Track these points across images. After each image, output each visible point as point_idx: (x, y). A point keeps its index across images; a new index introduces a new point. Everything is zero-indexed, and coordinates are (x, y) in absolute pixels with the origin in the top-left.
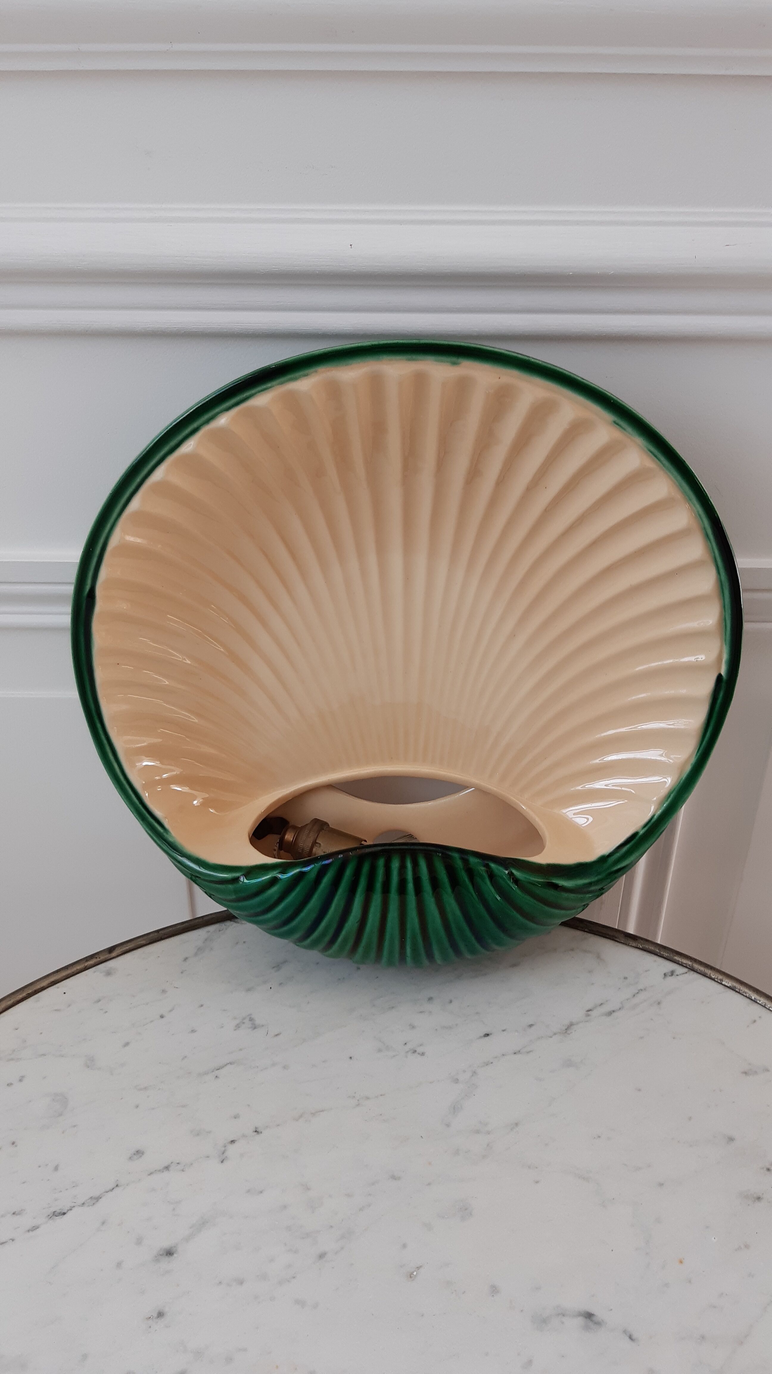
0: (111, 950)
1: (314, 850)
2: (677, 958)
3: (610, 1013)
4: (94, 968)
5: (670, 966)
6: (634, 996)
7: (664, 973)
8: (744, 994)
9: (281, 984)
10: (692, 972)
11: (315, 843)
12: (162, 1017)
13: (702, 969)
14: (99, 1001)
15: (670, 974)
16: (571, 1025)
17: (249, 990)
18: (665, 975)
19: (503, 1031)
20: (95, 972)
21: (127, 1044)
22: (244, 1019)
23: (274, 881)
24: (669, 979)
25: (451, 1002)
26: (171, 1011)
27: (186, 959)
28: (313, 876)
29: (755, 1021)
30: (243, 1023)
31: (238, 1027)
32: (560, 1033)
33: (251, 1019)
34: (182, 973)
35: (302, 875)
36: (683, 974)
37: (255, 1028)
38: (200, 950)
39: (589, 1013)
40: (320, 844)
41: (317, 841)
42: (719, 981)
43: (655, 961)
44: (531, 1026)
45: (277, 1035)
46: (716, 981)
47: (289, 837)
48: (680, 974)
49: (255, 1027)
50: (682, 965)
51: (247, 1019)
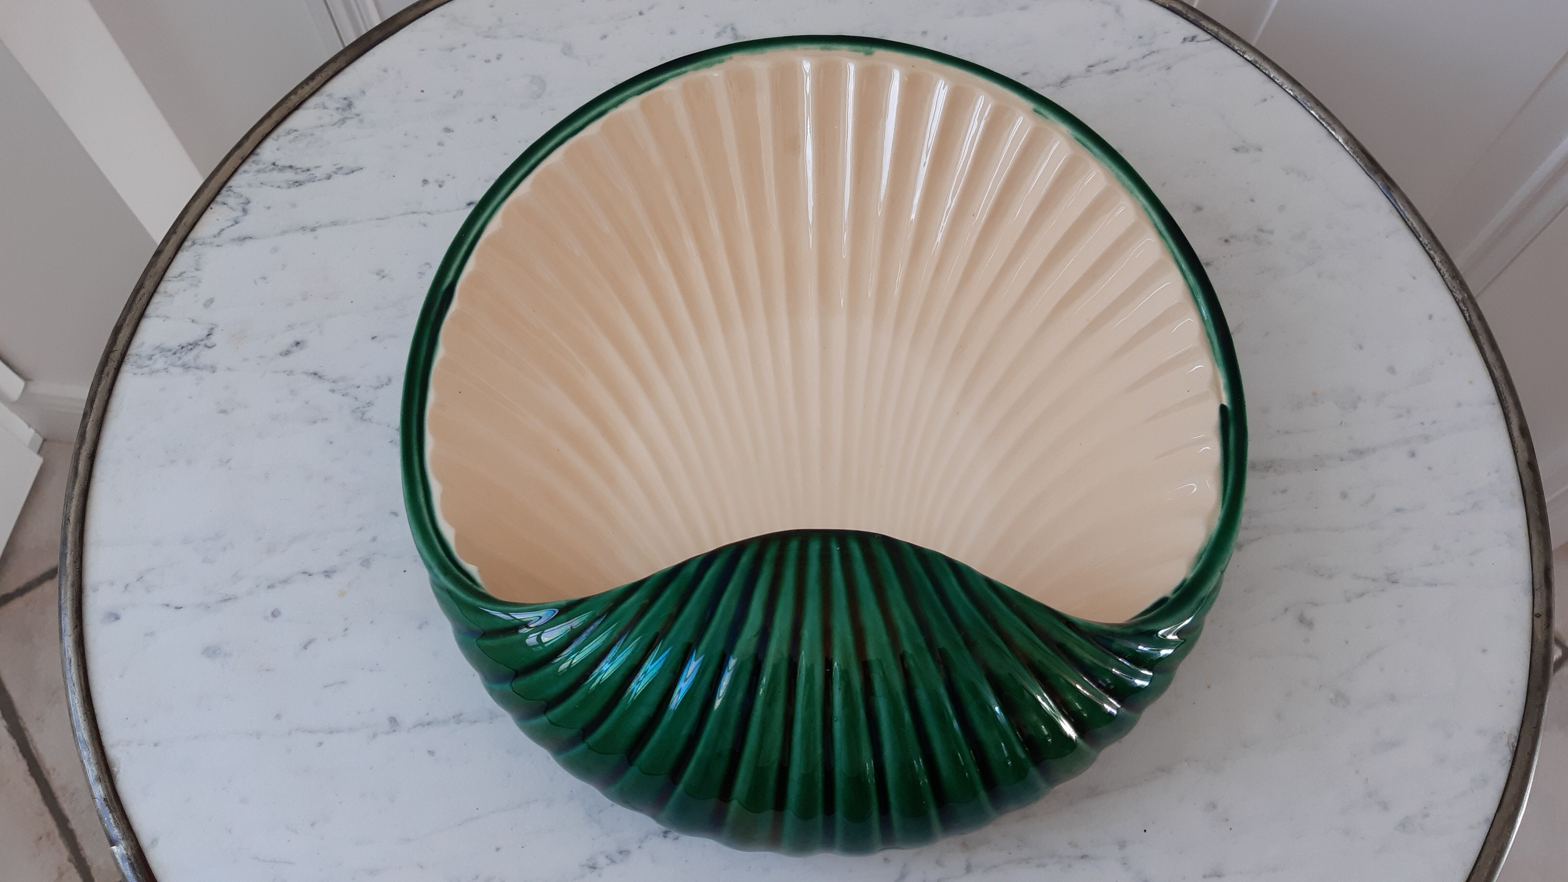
2: (1204, 23)
3: (1113, 72)
5: (1193, 30)
6: (1144, 57)
7: (1185, 37)
10: (1216, 40)
13: (1227, 37)
15: (1190, 39)
16: (1068, 78)
18: (1184, 39)
21: (605, 36)
22: (725, 28)
24: (1188, 45)
26: (650, 9)
29: (1265, 100)
30: (725, 32)
32: (1053, 85)
36: (1205, 41)
39: (1091, 68)
43: (1178, 23)
46: (1238, 53)
48: (1202, 41)
51: (729, 29)
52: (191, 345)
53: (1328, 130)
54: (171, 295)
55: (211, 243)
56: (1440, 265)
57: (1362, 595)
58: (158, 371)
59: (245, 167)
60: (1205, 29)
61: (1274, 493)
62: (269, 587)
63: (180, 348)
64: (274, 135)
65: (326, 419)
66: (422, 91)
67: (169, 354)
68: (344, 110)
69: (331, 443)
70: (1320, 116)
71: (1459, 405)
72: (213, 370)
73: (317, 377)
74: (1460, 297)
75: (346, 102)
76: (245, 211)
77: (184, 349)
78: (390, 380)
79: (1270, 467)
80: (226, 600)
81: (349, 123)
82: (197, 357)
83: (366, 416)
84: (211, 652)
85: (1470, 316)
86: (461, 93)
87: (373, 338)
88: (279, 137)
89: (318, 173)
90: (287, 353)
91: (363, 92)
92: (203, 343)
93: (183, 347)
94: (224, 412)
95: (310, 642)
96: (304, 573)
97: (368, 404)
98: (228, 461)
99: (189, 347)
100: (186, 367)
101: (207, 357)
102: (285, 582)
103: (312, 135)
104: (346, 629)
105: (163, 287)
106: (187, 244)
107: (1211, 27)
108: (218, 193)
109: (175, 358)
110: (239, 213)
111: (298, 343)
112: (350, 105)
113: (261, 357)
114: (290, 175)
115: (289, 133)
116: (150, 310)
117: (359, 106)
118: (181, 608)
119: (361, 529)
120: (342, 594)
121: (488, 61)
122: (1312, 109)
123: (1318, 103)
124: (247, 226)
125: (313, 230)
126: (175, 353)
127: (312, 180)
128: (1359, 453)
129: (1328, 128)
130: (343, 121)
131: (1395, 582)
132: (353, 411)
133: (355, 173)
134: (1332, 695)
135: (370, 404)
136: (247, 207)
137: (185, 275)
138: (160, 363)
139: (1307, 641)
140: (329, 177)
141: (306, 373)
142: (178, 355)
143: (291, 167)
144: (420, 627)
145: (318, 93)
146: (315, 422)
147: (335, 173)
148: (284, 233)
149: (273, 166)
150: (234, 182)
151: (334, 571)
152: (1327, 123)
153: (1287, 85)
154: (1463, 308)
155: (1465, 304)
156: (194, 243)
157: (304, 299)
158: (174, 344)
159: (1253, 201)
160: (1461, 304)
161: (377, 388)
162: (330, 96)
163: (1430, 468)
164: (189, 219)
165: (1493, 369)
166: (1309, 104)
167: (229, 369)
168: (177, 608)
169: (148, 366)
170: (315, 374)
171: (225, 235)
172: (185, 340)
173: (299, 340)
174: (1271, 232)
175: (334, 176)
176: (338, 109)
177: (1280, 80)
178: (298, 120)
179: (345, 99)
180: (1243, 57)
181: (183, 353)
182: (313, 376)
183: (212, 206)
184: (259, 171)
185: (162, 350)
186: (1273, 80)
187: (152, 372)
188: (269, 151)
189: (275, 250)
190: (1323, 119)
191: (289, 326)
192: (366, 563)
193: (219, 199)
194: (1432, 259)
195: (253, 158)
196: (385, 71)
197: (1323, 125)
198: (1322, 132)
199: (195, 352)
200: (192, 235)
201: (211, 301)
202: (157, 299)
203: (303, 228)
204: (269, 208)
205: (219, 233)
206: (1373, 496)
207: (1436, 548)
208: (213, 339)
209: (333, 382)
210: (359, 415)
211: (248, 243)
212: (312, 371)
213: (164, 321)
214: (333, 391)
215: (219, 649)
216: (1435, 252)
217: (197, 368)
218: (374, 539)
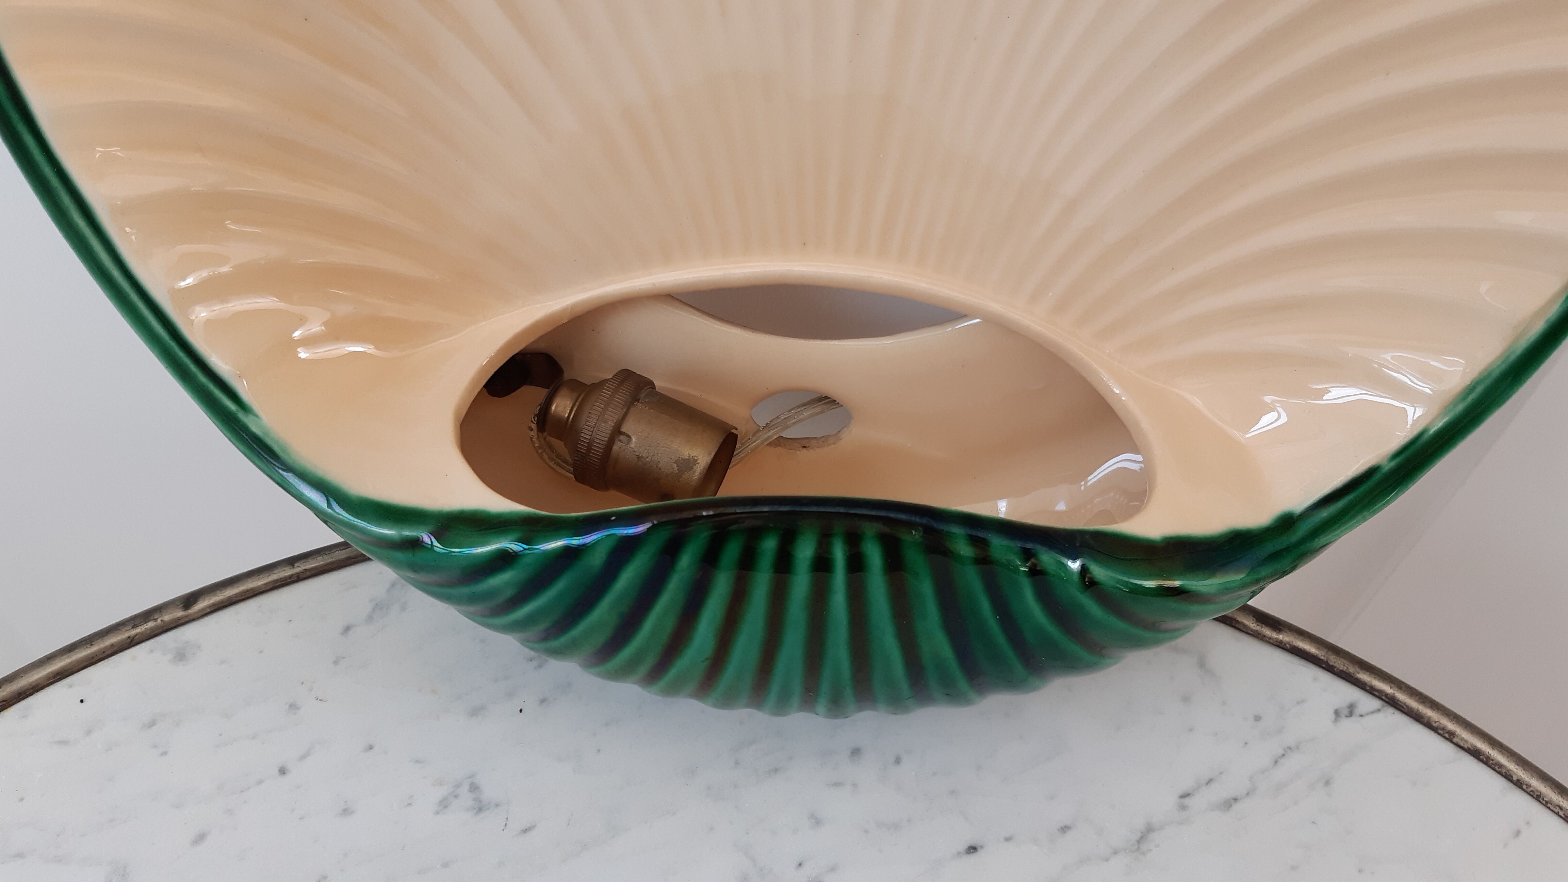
0: (189, 600)
1: (616, 448)
2: (1364, 677)
3: (1229, 804)
4: (152, 641)
5: (1347, 693)
6: (1276, 762)
7: (1336, 707)
8: (1496, 768)
9: (543, 701)
10: (1391, 710)
11: (617, 431)
12: (283, 771)
13: (1413, 704)
14: (152, 724)
15: (1346, 712)
16: (1149, 829)
17: (475, 712)
18: (1337, 713)
19: (1008, 839)
20: (152, 651)
21: (200, 838)
22: (458, 786)
23: (504, 559)
24: (1347, 724)
25: (898, 761)
26: (303, 757)
27: (347, 629)
28: (597, 560)
29: (1518, 833)
30: (456, 796)
31: (444, 804)
32: (1126, 850)
33: (474, 788)
34: (336, 663)
35: (570, 555)
36: (1372, 712)
37: (480, 810)
38: (379, 607)
39: (1187, 801)
40: (629, 437)
41: (623, 429)
42: (1447, 735)
43: (1315, 679)
44: (1065, 829)
45: (525, 831)
46: (1439, 734)
47: (562, 406)
48: (1368, 714)
49: (480, 808)
50: (1371, 691)
51: (465, 788)
107: (1381, 685)
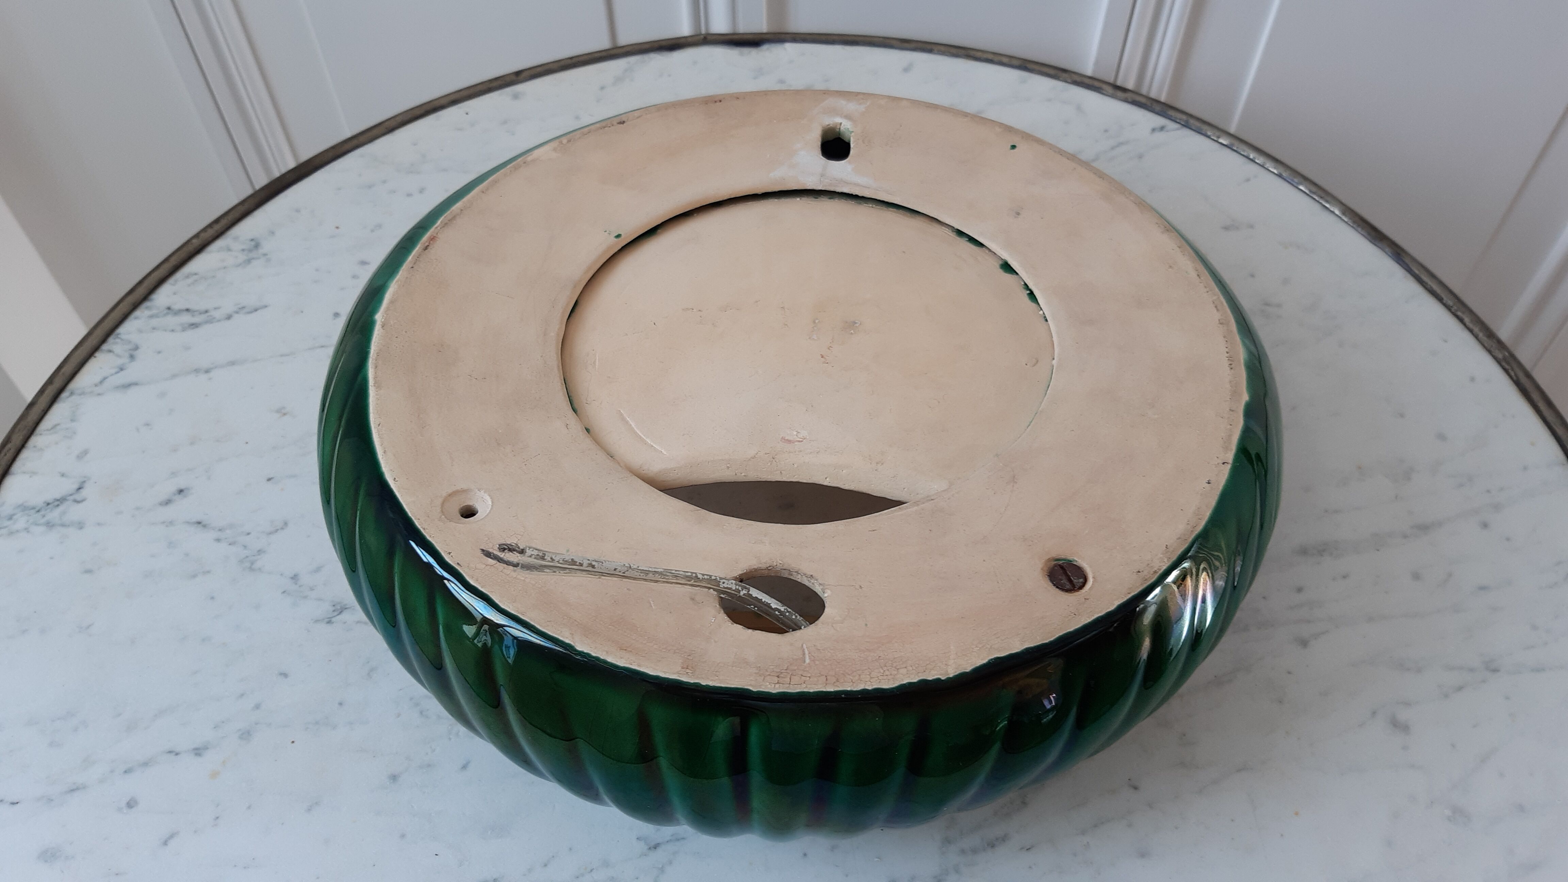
5: (1160, 121)
48: (1172, 130)
52: (58, 500)
53: (1321, 203)
54: (41, 450)
55: (91, 392)
56: (1471, 326)
57: (1460, 688)
58: (18, 531)
59: (137, 313)
60: (1173, 119)
61: (1334, 579)
62: (125, 772)
63: (45, 504)
64: (171, 280)
65: (209, 572)
66: (337, 228)
67: (33, 511)
68: (250, 251)
69: (212, 598)
70: (1310, 191)
71: (1525, 468)
72: (80, 526)
73: (200, 525)
74: (1500, 356)
75: (253, 243)
76: (132, 357)
77: (50, 506)
78: (286, 524)
79: (1324, 550)
80: (73, 790)
81: (255, 263)
82: (64, 513)
83: (258, 565)
84: (49, 855)
85: (1516, 375)
86: (379, 226)
87: (269, 480)
88: (176, 281)
89: (217, 314)
90: (168, 502)
91: (273, 233)
92: (72, 498)
93: (48, 504)
94: (89, 571)
95: (172, 836)
96: (170, 752)
97: (259, 551)
98: (89, 627)
99: (57, 503)
100: (50, 525)
101: (75, 512)
102: (146, 764)
103: (214, 277)
104: (217, 818)
105: (35, 441)
106: (64, 395)
107: (1179, 115)
108: (104, 340)
109: (39, 515)
110: (125, 360)
111: (181, 491)
112: (257, 246)
113: (138, 509)
114: (187, 318)
115: (187, 277)
116: (17, 466)
117: (266, 247)
118: (17, 803)
119: (242, 695)
120: (215, 775)
121: (409, 195)
122: (1301, 184)
123: (1306, 179)
124: (133, 372)
125: (207, 371)
126: (38, 511)
127: (210, 321)
128: (1424, 528)
129: (1321, 201)
130: (249, 261)
131: (1495, 670)
132: (241, 561)
133: (259, 312)
134: (1448, 812)
135: (260, 552)
136: (135, 353)
137: (58, 427)
138: (21, 522)
139: (1405, 748)
140: (229, 317)
141: (188, 523)
142: (42, 513)
143: (187, 310)
144: (309, 810)
145: (224, 237)
146: (194, 576)
147: (237, 312)
148: (174, 376)
149: (167, 311)
150: (123, 330)
151: (206, 748)
152: (1318, 196)
153: (1270, 165)
154: (1507, 367)
155: (1508, 363)
156: (72, 394)
157: (192, 444)
158: (38, 500)
159: (1252, 276)
160: (1504, 364)
161: (270, 533)
162: (236, 239)
163: (1508, 539)
164: (68, 369)
165: (1554, 427)
166: (1296, 180)
167: (99, 524)
168: (13, 804)
169: (6, 527)
170: (199, 523)
171: (106, 384)
172: (49, 497)
173: (182, 487)
174: (1279, 306)
175: (236, 316)
176: (243, 250)
177: (1260, 160)
178: (199, 264)
179: (252, 240)
180: (1217, 141)
181: (48, 511)
182: (196, 525)
183: (97, 354)
184: (151, 317)
185: (24, 508)
186: (1253, 160)
187: (11, 533)
188: (164, 296)
189: (162, 395)
190: (1314, 193)
191: (173, 473)
192: (246, 735)
193: (105, 347)
194: (1461, 320)
195: (147, 304)
196: (298, 211)
197: (1314, 199)
198: (1317, 207)
199: (61, 508)
200: (73, 385)
201: (85, 452)
202: (25, 454)
203: (197, 371)
204: (159, 352)
205: (101, 382)
206: (1450, 575)
207: (1535, 628)
208: (84, 493)
209: (220, 530)
210: (248, 564)
211: (133, 390)
212: (194, 520)
213: (30, 477)
214: (218, 540)
215: (60, 851)
216: (1463, 313)
217: (63, 525)
218: (257, 707)
